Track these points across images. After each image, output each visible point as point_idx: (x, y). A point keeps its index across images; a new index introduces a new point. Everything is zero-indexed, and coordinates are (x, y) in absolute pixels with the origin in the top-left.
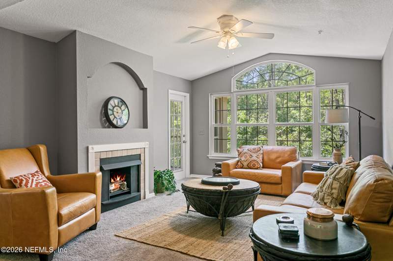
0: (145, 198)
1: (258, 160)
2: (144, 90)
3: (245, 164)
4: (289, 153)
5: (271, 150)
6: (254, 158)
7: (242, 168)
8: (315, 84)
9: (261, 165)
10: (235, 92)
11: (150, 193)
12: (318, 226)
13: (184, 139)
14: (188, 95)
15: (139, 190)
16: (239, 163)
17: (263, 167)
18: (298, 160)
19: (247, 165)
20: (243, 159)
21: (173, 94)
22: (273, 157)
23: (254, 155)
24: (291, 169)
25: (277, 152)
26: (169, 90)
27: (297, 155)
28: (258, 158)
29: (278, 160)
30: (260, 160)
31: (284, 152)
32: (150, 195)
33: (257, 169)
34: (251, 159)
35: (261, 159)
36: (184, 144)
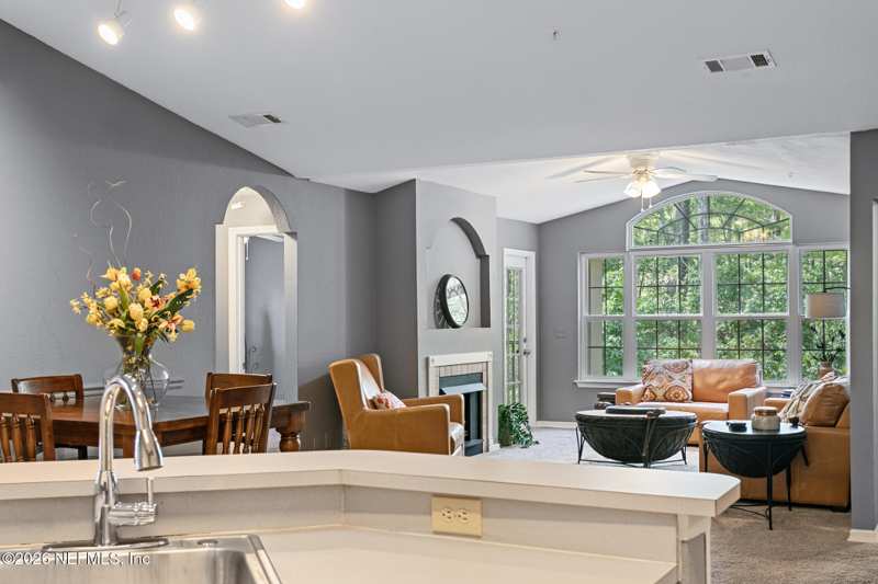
0: (488, 450)
1: (684, 385)
2: (483, 258)
3: (660, 393)
4: (741, 372)
5: (708, 368)
6: (677, 382)
7: (654, 400)
8: (790, 241)
9: (690, 394)
10: (633, 250)
11: (495, 442)
12: (765, 419)
13: (524, 346)
14: (532, 255)
15: (479, 436)
16: (647, 392)
17: (694, 400)
18: (759, 386)
19: (664, 396)
20: (655, 383)
21: (510, 255)
22: (712, 379)
23: (677, 377)
24: (745, 398)
25: (719, 371)
26: (505, 250)
27: (757, 376)
28: (683, 383)
29: (721, 386)
30: (687, 387)
31: (731, 371)
32: (494, 446)
33: (682, 401)
34: (670, 384)
35: (690, 384)
36: (524, 357)
